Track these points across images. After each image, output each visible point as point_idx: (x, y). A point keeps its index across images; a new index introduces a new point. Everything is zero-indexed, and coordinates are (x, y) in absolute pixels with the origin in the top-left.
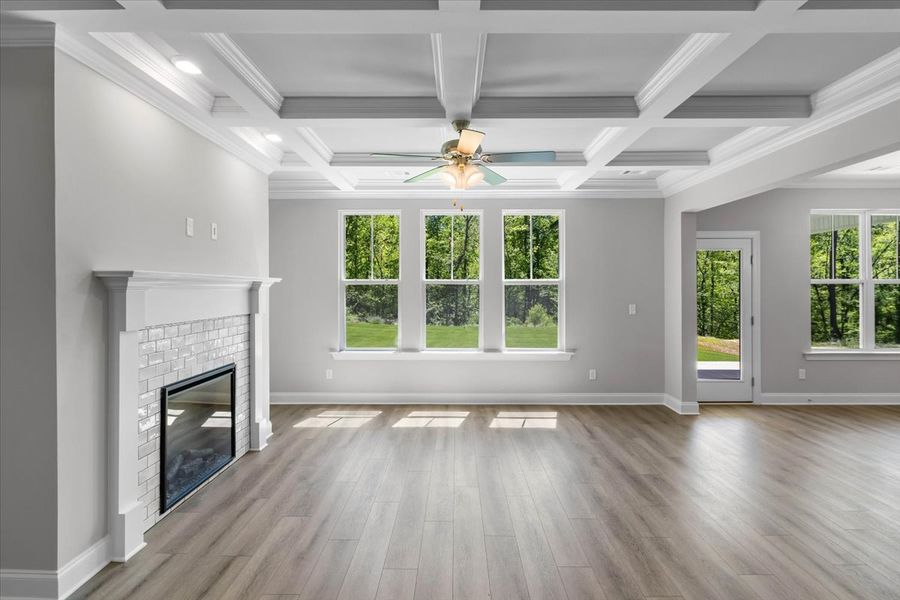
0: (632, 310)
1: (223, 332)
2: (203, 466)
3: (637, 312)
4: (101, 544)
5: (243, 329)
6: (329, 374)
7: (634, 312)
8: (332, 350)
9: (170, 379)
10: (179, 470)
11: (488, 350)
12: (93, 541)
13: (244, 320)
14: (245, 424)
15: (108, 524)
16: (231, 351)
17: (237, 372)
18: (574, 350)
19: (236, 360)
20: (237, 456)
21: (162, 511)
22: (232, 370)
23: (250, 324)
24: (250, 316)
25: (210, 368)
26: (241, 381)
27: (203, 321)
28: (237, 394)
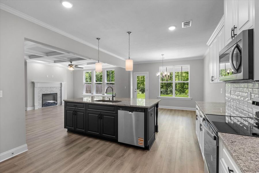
0: (125, 88)
1: (55, 89)
2: (51, 105)
4: (33, 107)
5: (60, 89)
9: (44, 93)
14: (60, 101)
15: (34, 106)
19: (58, 92)
20: (58, 105)
21: (42, 107)
22: (57, 94)
23: (61, 88)
24: (61, 87)
25: (52, 93)
26: (59, 96)
27: (50, 87)
28: (58, 97)
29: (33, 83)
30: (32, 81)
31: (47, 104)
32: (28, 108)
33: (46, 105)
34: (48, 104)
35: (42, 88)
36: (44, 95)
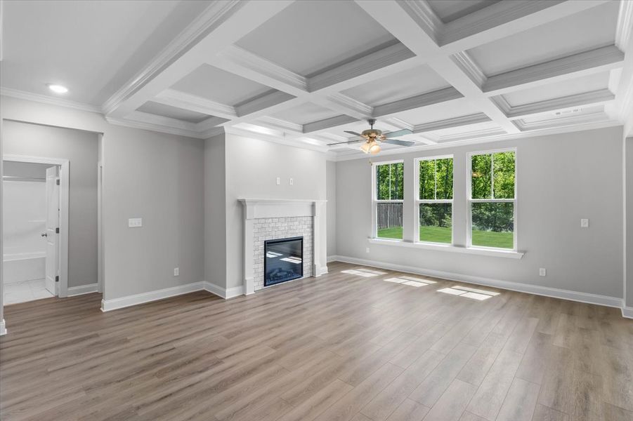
0: (584, 223)
1: (296, 223)
2: (286, 276)
3: (589, 226)
4: (240, 287)
5: (309, 222)
6: (368, 251)
7: (587, 225)
8: (369, 238)
9: (269, 238)
10: (276, 274)
11: (456, 246)
12: (238, 286)
13: (310, 219)
14: (309, 264)
15: (242, 282)
16: (301, 231)
17: (304, 241)
18: (525, 252)
19: (304, 235)
20: (304, 277)
21: (265, 285)
22: (301, 239)
23: (313, 220)
24: (312, 217)
25: (289, 236)
26: (306, 245)
27: (285, 218)
28: (304, 250)
29: (241, 204)
30: (240, 198)
31: (275, 276)
32: (227, 291)
33: (274, 280)
34: (279, 274)
35: (263, 221)
36: (269, 245)
